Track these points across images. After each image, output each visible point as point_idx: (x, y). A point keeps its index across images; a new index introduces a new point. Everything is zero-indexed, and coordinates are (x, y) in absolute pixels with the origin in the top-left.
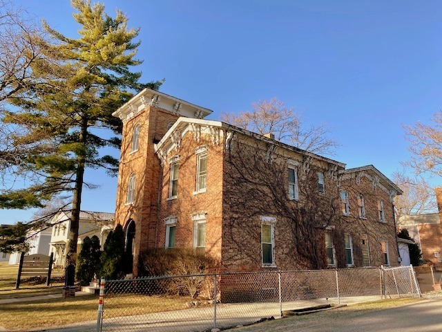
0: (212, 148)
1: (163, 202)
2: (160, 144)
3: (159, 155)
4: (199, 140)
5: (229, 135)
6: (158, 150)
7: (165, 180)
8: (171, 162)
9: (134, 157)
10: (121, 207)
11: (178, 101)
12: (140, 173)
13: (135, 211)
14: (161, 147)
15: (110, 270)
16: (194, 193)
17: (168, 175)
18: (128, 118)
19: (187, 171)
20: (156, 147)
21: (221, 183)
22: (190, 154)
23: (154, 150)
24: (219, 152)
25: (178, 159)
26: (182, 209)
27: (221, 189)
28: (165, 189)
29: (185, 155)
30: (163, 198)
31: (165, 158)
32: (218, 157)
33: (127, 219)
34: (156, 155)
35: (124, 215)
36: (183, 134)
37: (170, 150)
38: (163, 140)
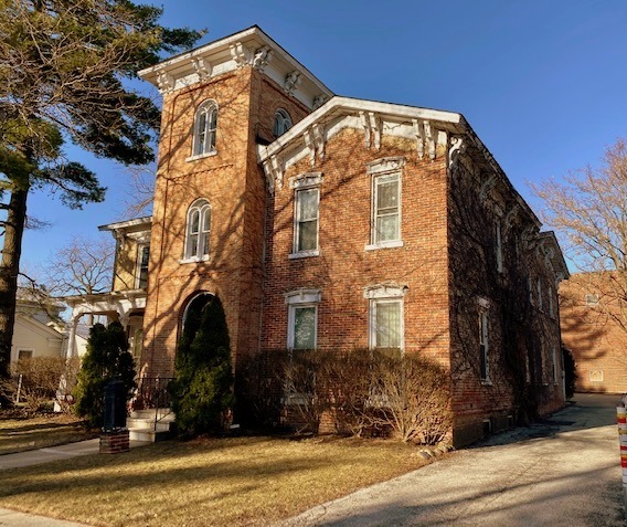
0: (415, 163)
1: (277, 260)
2: (275, 147)
3: (267, 168)
4: (378, 146)
5: (457, 144)
6: (269, 159)
7: (281, 219)
8: (297, 185)
9: (203, 167)
10: (165, 267)
11: (299, 67)
12: (223, 200)
13: (214, 276)
14: (277, 153)
15: (207, 392)
16: (368, 248)
17: (288, 210)
18: (180, 85)
19: (346, 203)
20: (263, 152)
21: (443, 231)
22: (351, 172)
23: (257, 156)
24: (436, 172)
25: (317, 181)
26: (333, 277)
27: (444, 242)
28: (280, 236)
29: (336, 173)
30: (275, 253)
31: (280, 175)
32: (432, 182)
33: (189, 291)
34: (261, 167)
35: (178, 283)
36: (331, 132)
37: (292, 161)
38: (284, 139)
